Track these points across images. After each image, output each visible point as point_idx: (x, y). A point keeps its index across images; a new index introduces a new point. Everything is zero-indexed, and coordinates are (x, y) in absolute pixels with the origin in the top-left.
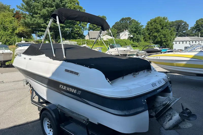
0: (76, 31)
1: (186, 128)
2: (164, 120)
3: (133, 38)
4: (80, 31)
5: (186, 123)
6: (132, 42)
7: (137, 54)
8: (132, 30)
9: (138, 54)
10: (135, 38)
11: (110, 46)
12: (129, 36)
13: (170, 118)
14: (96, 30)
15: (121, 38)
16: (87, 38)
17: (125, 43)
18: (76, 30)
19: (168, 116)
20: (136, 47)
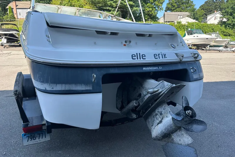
0: (148, 11)
1: (181, 144)
2: (153, 121)
3: (226, 23)
4: (152, 12)
5: (182, 134)
6: (223, 28)
7: (226, 46)
8: (226, 11)
9: (228, 45)
10: (230, 22)
11: (187, 32)
12: (220, 20)
13: (160, 120)
14: (175, 10)
15: (209, 23)
16: (161, 21)
17: (213, 29)
18: (148, 9)
19: (158, 116)
20: (229, 35)
